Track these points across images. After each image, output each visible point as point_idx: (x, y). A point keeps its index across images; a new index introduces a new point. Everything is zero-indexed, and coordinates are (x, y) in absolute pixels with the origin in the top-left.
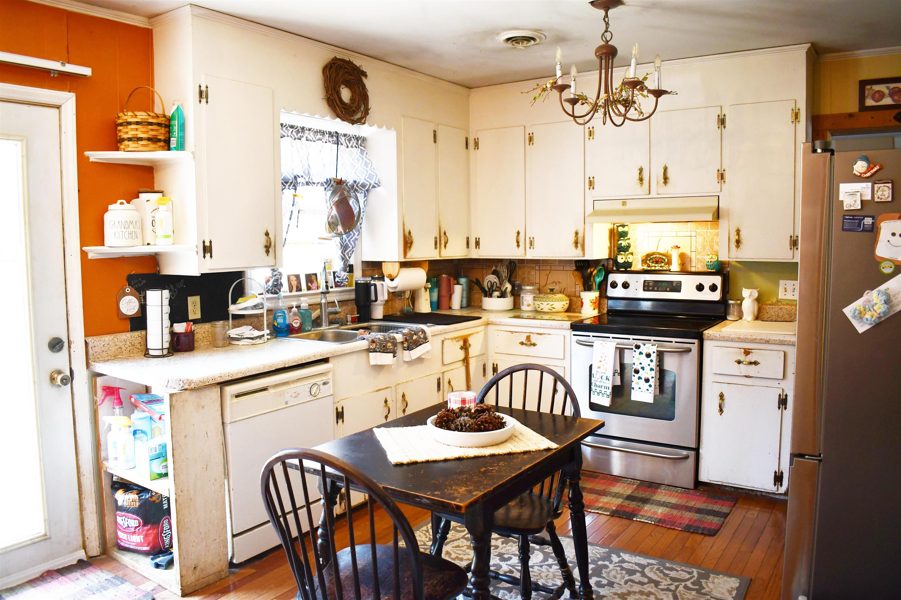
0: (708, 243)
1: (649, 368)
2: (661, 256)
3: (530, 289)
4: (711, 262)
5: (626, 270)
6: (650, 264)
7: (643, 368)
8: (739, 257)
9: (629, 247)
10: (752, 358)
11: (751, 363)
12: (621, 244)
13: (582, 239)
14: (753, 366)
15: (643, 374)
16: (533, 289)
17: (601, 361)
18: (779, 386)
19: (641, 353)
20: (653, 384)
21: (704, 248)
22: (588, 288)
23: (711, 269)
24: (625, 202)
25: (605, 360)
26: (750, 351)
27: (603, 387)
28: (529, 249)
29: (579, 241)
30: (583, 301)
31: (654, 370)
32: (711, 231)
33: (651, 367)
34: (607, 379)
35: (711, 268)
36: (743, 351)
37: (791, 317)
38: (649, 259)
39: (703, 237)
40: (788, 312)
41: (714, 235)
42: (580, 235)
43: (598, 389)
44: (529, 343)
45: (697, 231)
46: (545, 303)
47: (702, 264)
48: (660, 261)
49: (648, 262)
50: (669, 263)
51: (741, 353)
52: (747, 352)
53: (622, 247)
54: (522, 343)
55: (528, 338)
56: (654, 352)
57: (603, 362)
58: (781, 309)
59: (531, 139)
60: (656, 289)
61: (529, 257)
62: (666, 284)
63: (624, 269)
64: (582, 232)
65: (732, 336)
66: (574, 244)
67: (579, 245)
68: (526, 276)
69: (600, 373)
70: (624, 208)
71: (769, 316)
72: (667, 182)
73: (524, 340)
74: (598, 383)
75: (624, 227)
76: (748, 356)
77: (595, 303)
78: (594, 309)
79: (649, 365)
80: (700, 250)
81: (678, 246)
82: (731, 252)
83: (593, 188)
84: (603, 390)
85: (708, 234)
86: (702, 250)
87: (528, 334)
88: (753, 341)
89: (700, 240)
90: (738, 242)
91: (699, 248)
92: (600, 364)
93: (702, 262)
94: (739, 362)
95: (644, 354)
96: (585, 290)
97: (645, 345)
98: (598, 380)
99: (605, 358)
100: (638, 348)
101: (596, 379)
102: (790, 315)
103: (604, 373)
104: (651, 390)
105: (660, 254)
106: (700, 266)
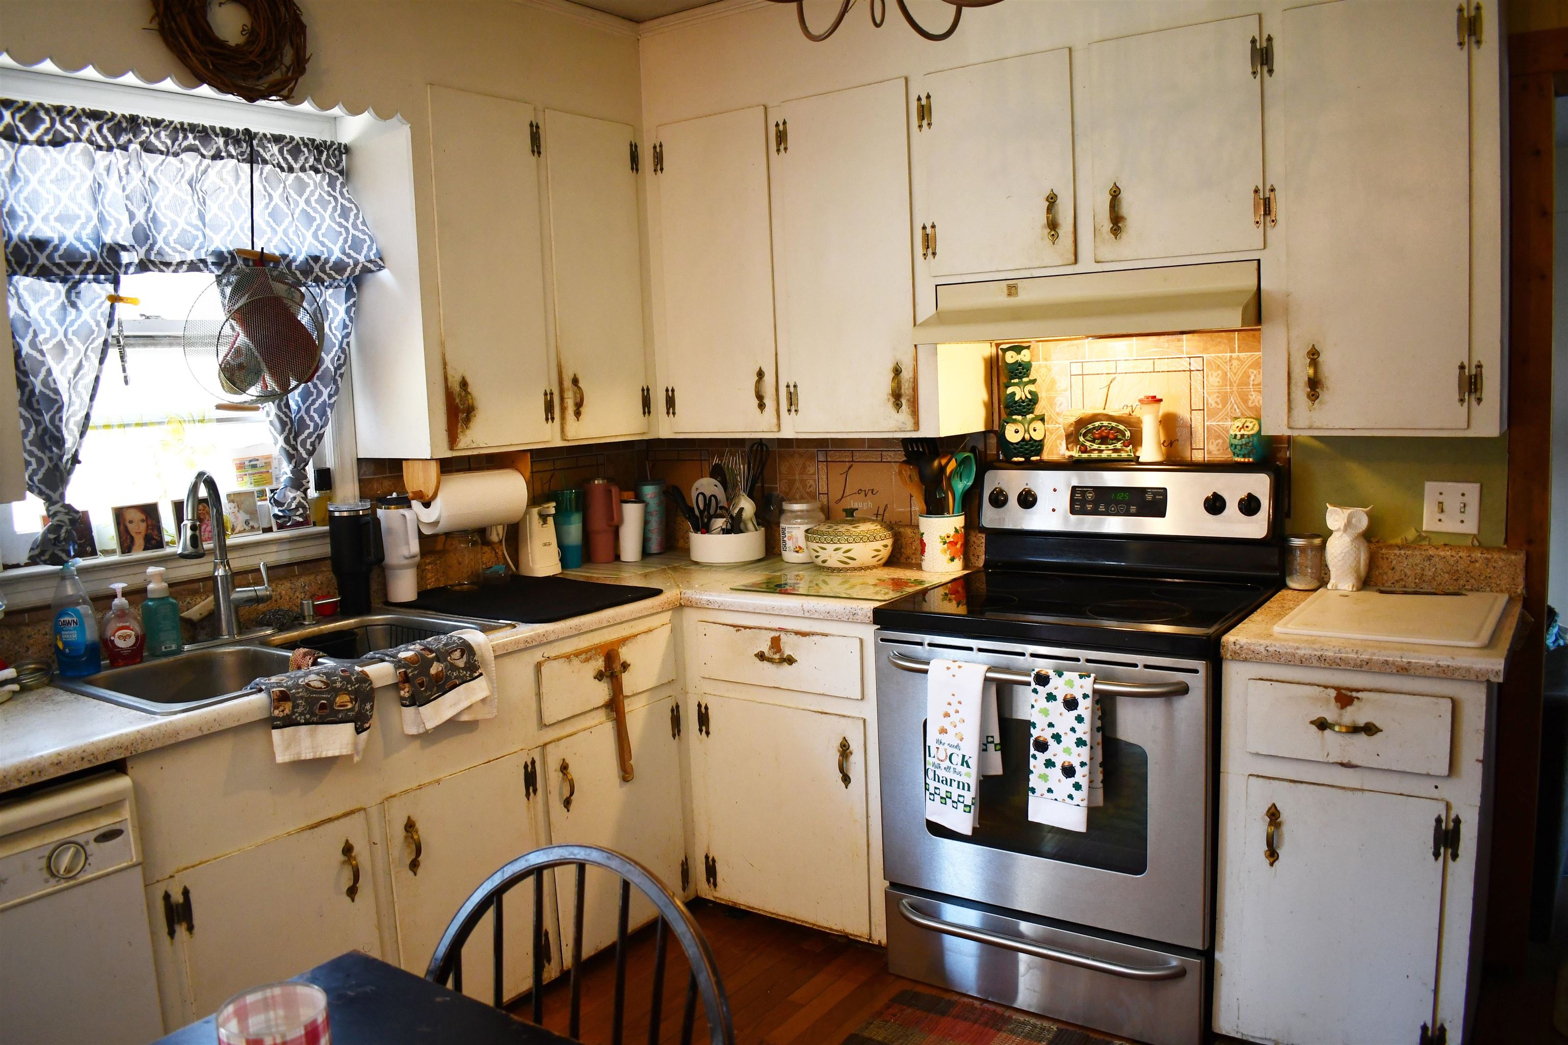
0: (1235, 388)
1: (1073, 737)
2: (1114, 424)
3: (802, 511)
4: (1242, 436)
5: (1028, 460)
6: (1088, 444)
7: (1057, 738)
8: (1316, 425)
9: (1033, 400)
10: (1358, 714)
11: (1355, 730)
12: (1014, 394)
13: (911, 385)
14: (1362, 738)
15: (1058, 753)
16: (807, 511)
17: (947, 715)
18: (1435, 794)
19: (1051, 697)
20: (1084, 782)
21: (1224, 399)
22: (936, 508)
23: (1244, 456)
24: (1015, 287)
25: (957, 712)
26: (1354, 694)
27: (955, 784)
28: (787, 413)
29: (903, 391)
30: (925, 538)
31: (1085, 745)
32: (1242, 355)
33: (1079, 734)
34: (965, 762)
35: (1242, 452)
36: (1333, 693)
37: (1456, 580)
38: (1083, 431)
39: (1220, 372)
40: (1449, 568)
41: (1249, 367)
42: (906, 375)
43: (943, 788)
44: (777, 656)
45: (1205, 356)
46: (830, 547)
47: (1220, 441)
48: (1111, 436)
49: (1081, 439)
50: (1136, 441)
51: (1327, 701)
52: (1345, 698)
53: (1016, 402)
54: (761, 656)
55: (776, 643)
56: (1085, 696)
57: (954, 717)
58: (1430, 558)
59: (781, 137)
60: (1102, 508)
61: (787, 433)
62: (1127, 496)
63: (1022, 459)
64: (911, 368)
65: (1301, 652)
66: (892, 400)
67: (904, 401)
68: (797, 477)
69: (946, 746)
70: (1013, 301)
71: (1396, 578)
72: (1119, 228)
73: (765, 647)
74: (941, 773)
75: (1019, 353)
76: (1349, 709)
77: (954, 543)
78: (952, 560)
79: (1073, 730)
80: (1214, 405)
81: (1158, 397)
82: (1295, 412)
83: (934, 254)
84: (955, 792)
85: (1235, 363)
86: (1220, 406)
87: (776, 634)
88: (1363, 666)
89: (1214, 379)
90: (1315, 385)
91: (1212, 401)
92: (946, 723)
93: (1219, 437)
94: (1322, 725)
95: (1060, 699)
96: (929, 512)
97: (1060, 675)
98: (943, 765)
99: (959, 707)
100: (1043, 680)
101: (937, 762)
102: (1455, 575)
103: (957, 747)
104: (1081, 796)
105: (1111, 418)
106: (1213, 448)
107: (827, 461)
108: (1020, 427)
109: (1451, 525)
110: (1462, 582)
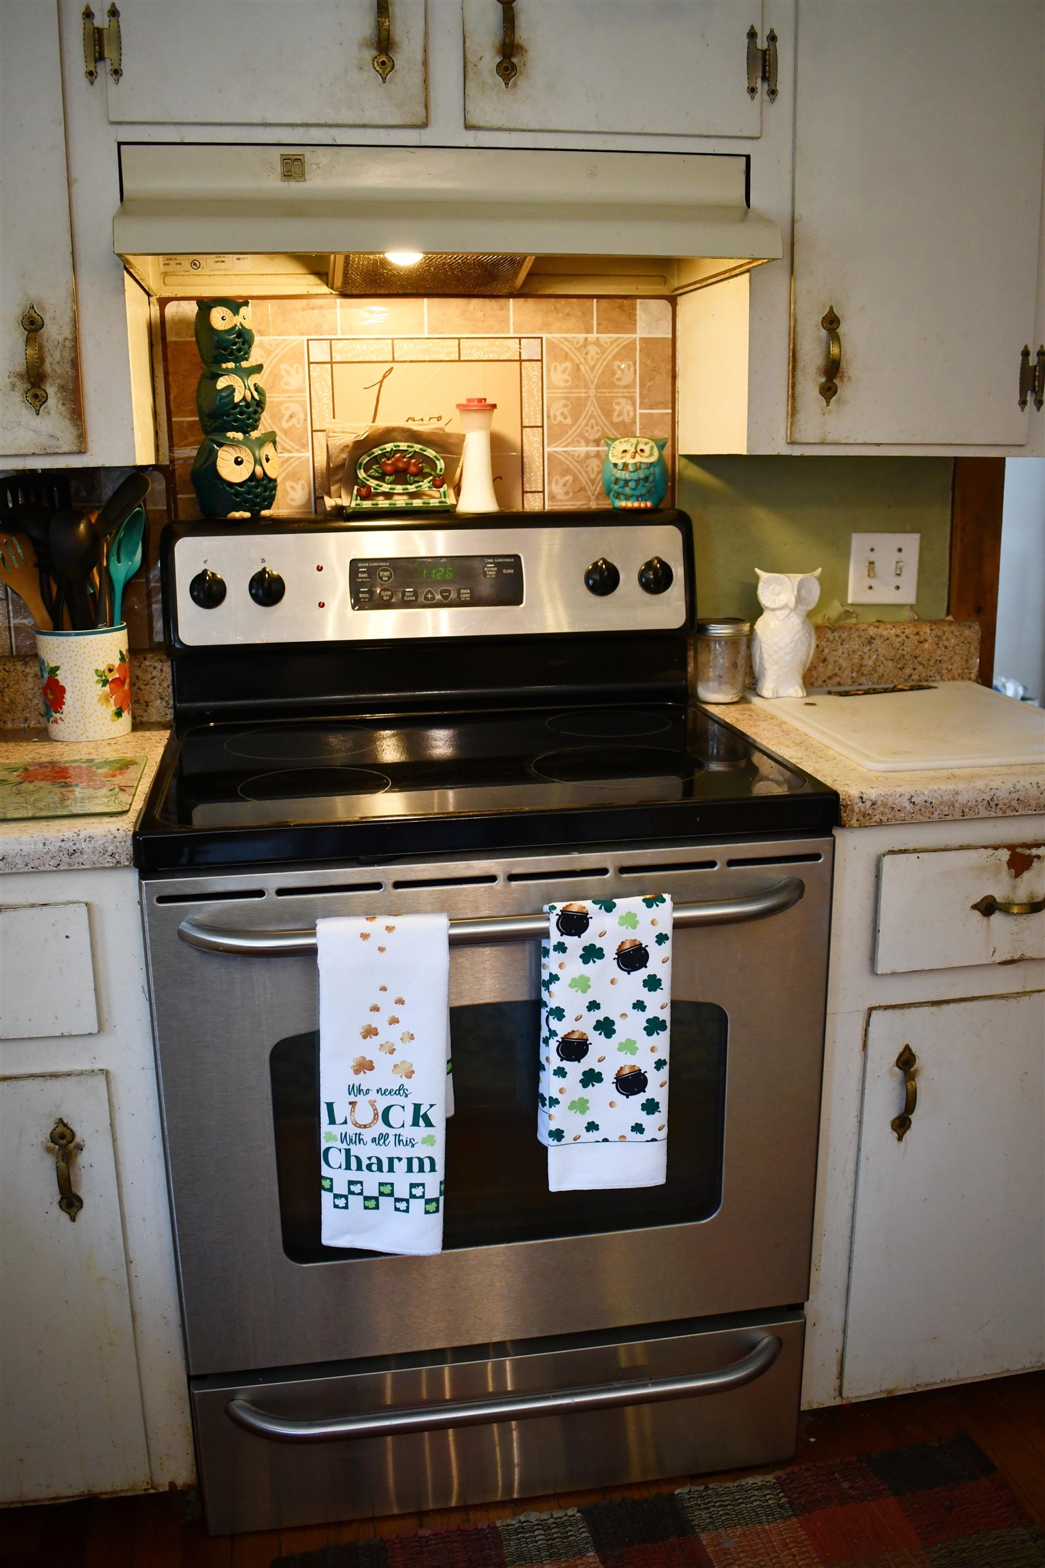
0: (592, 392)
1: (641, 1018)
2: (417, 447)
5: (256, 516)
6: (372, 483)
7: (606, 1027)
8: (832, 437)
10: (1037, 883)
11: (1034, 906)
12: (231, 389)
13: (67, 354)
15: (608, 1056)
17: (370, 1032)
19: (591, 954)
20: (662, 1097)
21: (576, 408)
22: (75, 617)
24: (299, 160)
25: (394, 1021)
26: (1034, 851)
27: (400, 1167)
29: (48, 367)
31: (664, 1028)
32: (604, 337)
33: (650, 1013)
34: (420, 1117)
36: (1005, 855)
37: (901, 669)
38: (366, 459)
39: (568, 364)
40: (893, 653)
41: (615, 358)
42: (55, 331)
43: (371, 1181)
45: (544, 336)
47: (569, 478)
48: (413, 469)
49: (361, 474)
50: (451, 479)
51: (998, 868)
52: (1020, 861)
53: (236, 405)
56: (661, 939)
57: (388, 1033)
58: (870, 641)
60: (409, 596)
63: (247, 515)
64: (66, 318)
65: (962, 799)
66: (22, 386)
67: (51, 390)
69: (373, 1095)
70: (294, 188)
72: (514, 67)
74: (363, 1151)
75: (236, 312)
76: (1026, 875)
77: (119, 682)
78: (119, 714)
79: (640, 1006)
80: (560, 418)
81: (490, 401)
82: (802, 416)
83: (117, 72)
84: (401, 1181)
85: (593, 349)
86: (569, 421)
89: (559, 376)
90: (833, 371)
91: (557, 409)
92: (369, 1050)
93: (567, 471)
94: (987, 907)
95: (611, 953)
96: (57, 626)
97: (609, 908)
98: (367, 1135)
99: (398, 1011)
100: (574, 924)
101: (351, 1130)
102: (899, 661)
103: (401, 1091)
104: (657, 1124)
105: (413, 436)
106: (558, 490)
108: (245, 454)
109: (884, 595)
110: (908, 671)
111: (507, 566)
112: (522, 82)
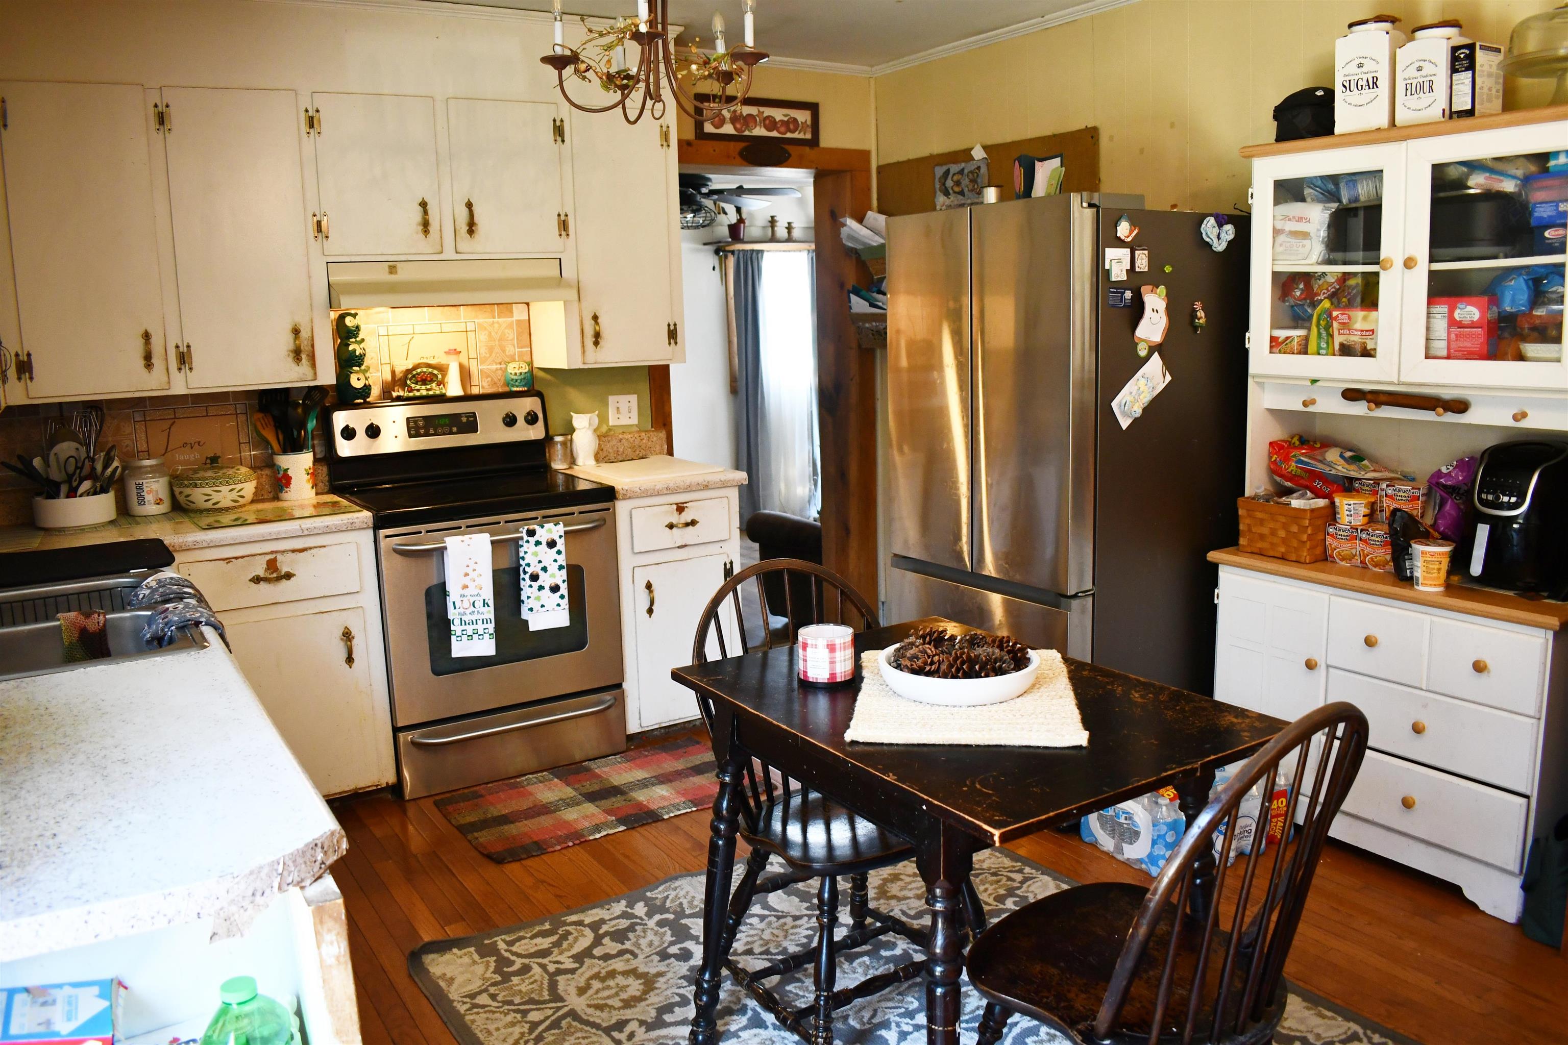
0: (497, 343)
1: (556, 565)
2: (430, 370)
3: (151, 466)
4: (521, 374)
6: (413, 385)
7: (545, 569)
8: (599, 361)
10: (687, 517)
11: (687, 525)
13: (308, 343)
14: (691, 527)
15: (546, 580)
16: (156, 465)
17: (466, 575)
18: (721, 551)
19: (538, 543)
20: (566, 593)
21: (491, 350)
23: (518, 387)
24: (395, 267)
25: (474, 570)
26: (685, 505)
27: (480, 622)
28: (177, 372)
29: (302, 347)
31: (564, 569)
32: (500, 320)
33: (559, 563)
34: (485, 604)
35: (522, 384)
36: (675, 507)
38: (410, 376)
39: (486, 332)
40: (630, 444)
41: (505, 328)
42: (305, 334)
43: (470, 629)
44: (275, 575)
45: (476, 321)
46: (225, 489)
47: (489, 379)
48: (428, 379)
49: (408, 382)
50: (444, 381)
51: (672, 513)
52: (680, 509)
54: (257, 580)
55: (272, 565)
56: (561, 537)
57: (473, 575)
58: (620, 440)
60: (432, 431)
61: (179, 388)
62: (447, 421)
64: (309, 330)
65: (657, 487)
66: (292, 355)
67: (304, 356)
69: (469, 597)
70: (392, 278)
72: (473, 230)
73: (260, 571)
74: (466, 619)
76: (683, 514)
77: (311, 474)
79: (555, 561)
80: (484, 355)
81: (458, 350)
82: (587, 353)
83: (326, 237)
84: (480, 627)
85: (496, 325)
86: (488, 355)
87: (272, 556)
88: (688, 489)
89: (483, 337)
90: (597, 336)
91: (483, 351)
92: (466, 580)
93: (489, 376)
94: (671, 526)
95: (544, 543)
96: (285, 451)
97: (542, 527)
98: (468, 612)
99: (475, 566)
100: (531, 533)
101: (462, 610)
102: (633, 448)
103: (478, 595)
104: (565, 603)
105: (429, 366)
106: (485, 384)
107: (145, 421)
108: (361, 376)
109: (624, 421)
110: (637, 452)
111: (471, 417)
112: (476, 235)
